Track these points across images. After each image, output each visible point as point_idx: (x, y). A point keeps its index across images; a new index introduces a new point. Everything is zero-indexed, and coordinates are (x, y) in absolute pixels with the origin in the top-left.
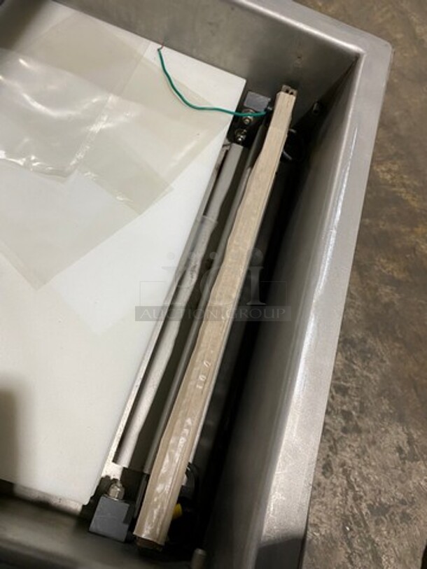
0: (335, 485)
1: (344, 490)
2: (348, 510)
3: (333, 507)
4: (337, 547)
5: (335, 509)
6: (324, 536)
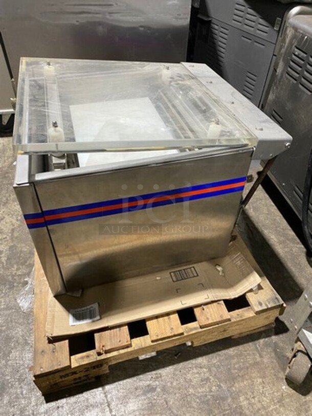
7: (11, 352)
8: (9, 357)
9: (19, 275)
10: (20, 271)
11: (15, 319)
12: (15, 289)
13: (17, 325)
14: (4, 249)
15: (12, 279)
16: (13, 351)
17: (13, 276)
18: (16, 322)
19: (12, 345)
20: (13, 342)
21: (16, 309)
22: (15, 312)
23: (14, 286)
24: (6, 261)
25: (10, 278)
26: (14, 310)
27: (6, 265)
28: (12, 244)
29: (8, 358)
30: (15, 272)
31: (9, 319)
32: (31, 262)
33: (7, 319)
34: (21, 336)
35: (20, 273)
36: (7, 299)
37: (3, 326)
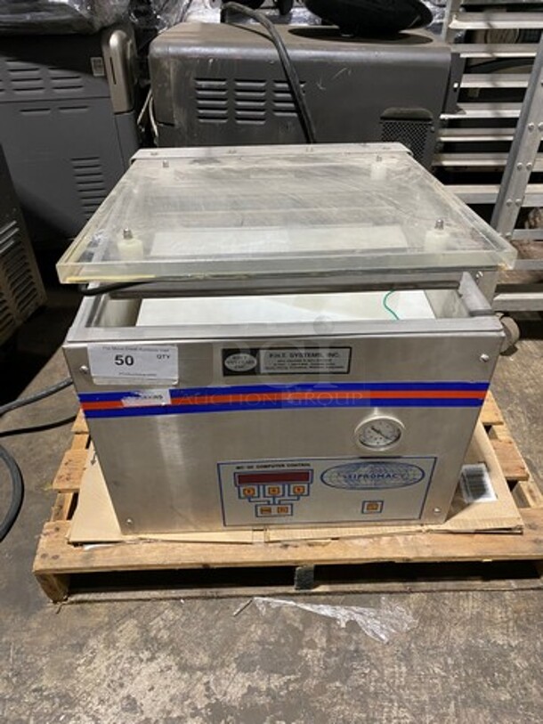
0: (110, 706)
1: (100, 717)
2: (79, 712)
3: (92, 693)
4: (58, 679)
5: (89, 694)
6: (76, 668)
7: (495, 642)
8: (504, 645)
9: (329, 641)
10: (317, 640)
11: (432, 642)
12: (362, 647)
13: (443, 637)
14: (243, 686)
15: (336, 655)
16: (493, 640)
17: (329, 654)
18: (439, 639)
19: (482, 641)
20: (476, 641)
21: (410, 642)
22: (415, 643)
23: (356, 651)
24: (284, 676)
25: (333, 660)
26: (413, 646)
27: (295, 674)
28: (234, 665)
29: (505, 647)
30: (318, 651)
31: (431, 652)
32: (298, 618)
33: (431, 656)
34: (465, 627)
35: (324, 640)
36: (387, 661)
37: (446, 663)
